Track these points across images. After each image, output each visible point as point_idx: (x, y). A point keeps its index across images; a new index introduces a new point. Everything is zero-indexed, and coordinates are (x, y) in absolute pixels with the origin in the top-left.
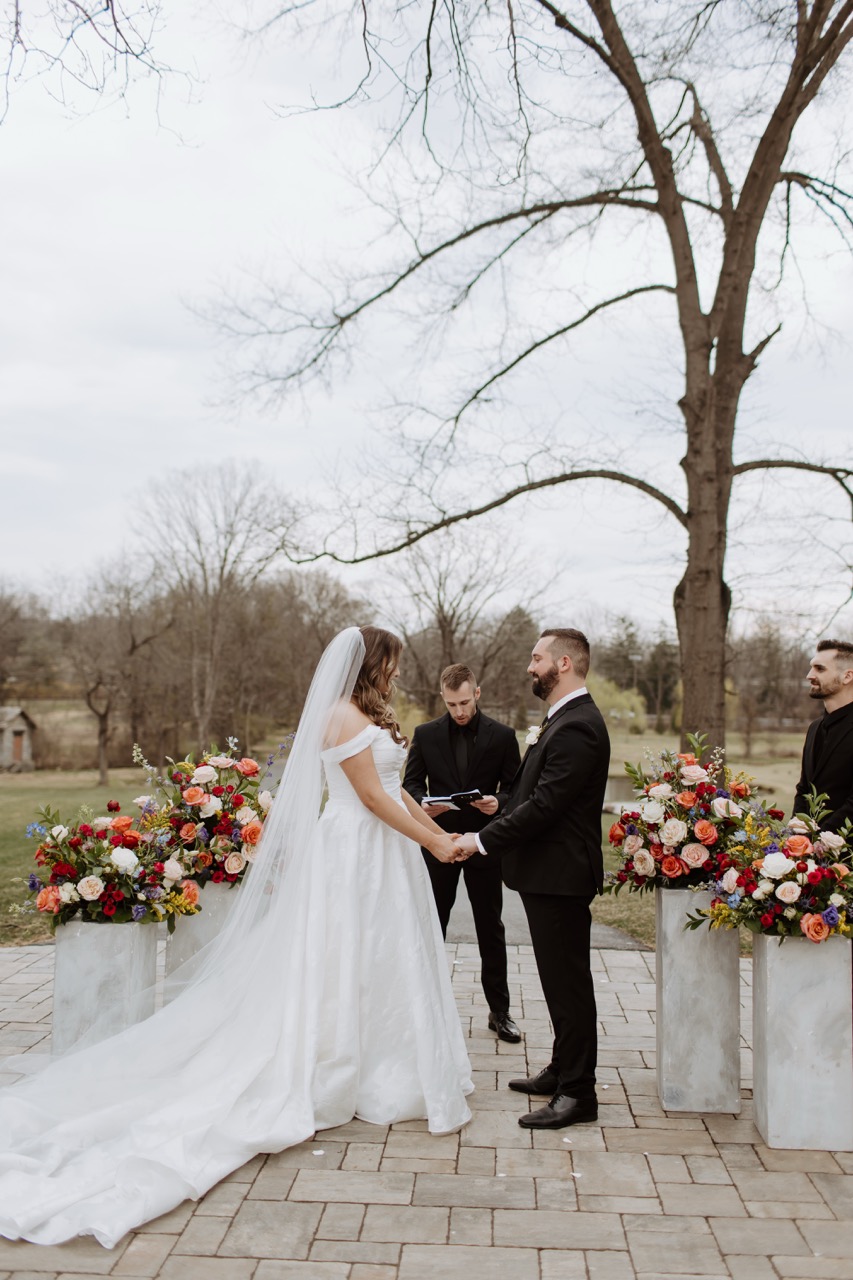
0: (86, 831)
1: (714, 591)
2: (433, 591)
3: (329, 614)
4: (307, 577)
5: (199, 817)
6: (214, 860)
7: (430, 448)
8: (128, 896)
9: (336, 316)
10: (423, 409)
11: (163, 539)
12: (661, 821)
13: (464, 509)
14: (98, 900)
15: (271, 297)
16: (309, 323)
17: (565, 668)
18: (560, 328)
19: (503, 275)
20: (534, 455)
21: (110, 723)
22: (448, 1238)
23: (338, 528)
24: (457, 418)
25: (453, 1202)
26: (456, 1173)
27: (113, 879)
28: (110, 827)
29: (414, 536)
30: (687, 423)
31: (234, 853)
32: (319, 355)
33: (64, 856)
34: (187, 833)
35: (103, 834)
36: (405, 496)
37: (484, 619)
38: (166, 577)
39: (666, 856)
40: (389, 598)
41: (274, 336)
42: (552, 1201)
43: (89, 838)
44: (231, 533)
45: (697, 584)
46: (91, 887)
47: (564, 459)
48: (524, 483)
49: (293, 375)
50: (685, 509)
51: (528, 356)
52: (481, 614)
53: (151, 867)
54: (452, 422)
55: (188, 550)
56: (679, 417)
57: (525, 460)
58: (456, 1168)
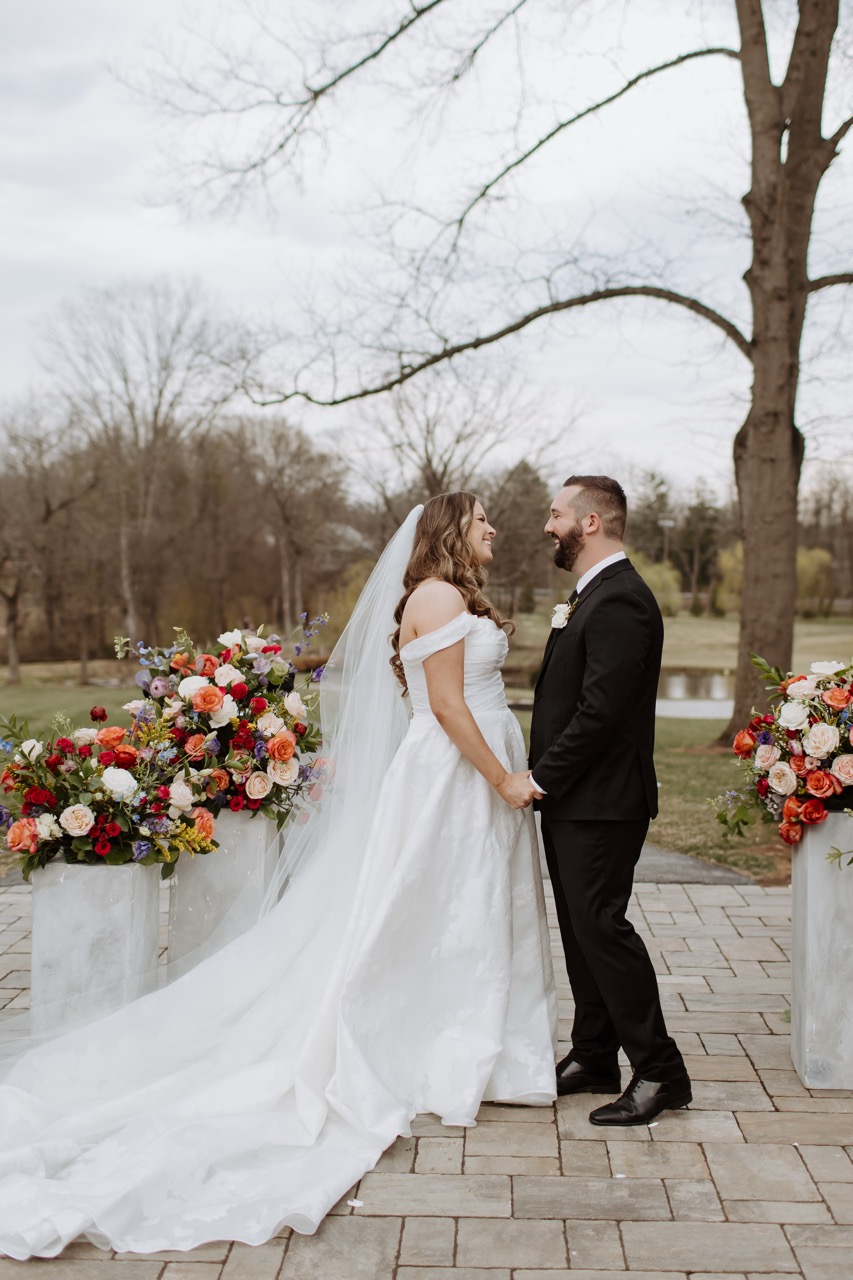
0: (66, 747)
1: (783, 439)
2: (419, 442)
3: (288, 471)
4: (262, 424)
5: (209, 727)
6: (232, 782)
7: (427, 261)
8: (125, 829)
9: (309, 89)
10: (419, 210)
11: (83, 379)
12: (805, 726)
13: (471, 336)
14: (87, 836)
15: (225, 65)
16: (272, 98)
17: (593, 528)
18: (592, 105)
19: (518, 35)
20: (559, 267)
21: (21, 608)
22: (568, 1260)
23: (313, 360)
24: (461, 222)
25: (566, 1213)
26: (562, 1175)
27: (106, 809)
28: (96, 741)
29: (407, 371)
30: (753, 226)
31: (257, 773)
32: (287, 139)
33: (40, 778)
34: (195, 747)
35: (86, 751)
36: (397, 319)
37: (481, 476)
38: (84, 425)
39: (810, 772)
40: (364, 450)
41: (230, 116)
42: (690, 1209)
43: (69, 755)
44: (166, 366)
45: (764, 429)
46: (78, 819)
47: (597, 273)
48: (546, 303)
49: (254, 166)
50: (748, 336)
51: (552, 140)
52: (478, 471)
53: (154, 793)
54: (455, 227)
55: (112, 392)
56: (742, 219)
57: (546, 273)
58: (561, 1168)
